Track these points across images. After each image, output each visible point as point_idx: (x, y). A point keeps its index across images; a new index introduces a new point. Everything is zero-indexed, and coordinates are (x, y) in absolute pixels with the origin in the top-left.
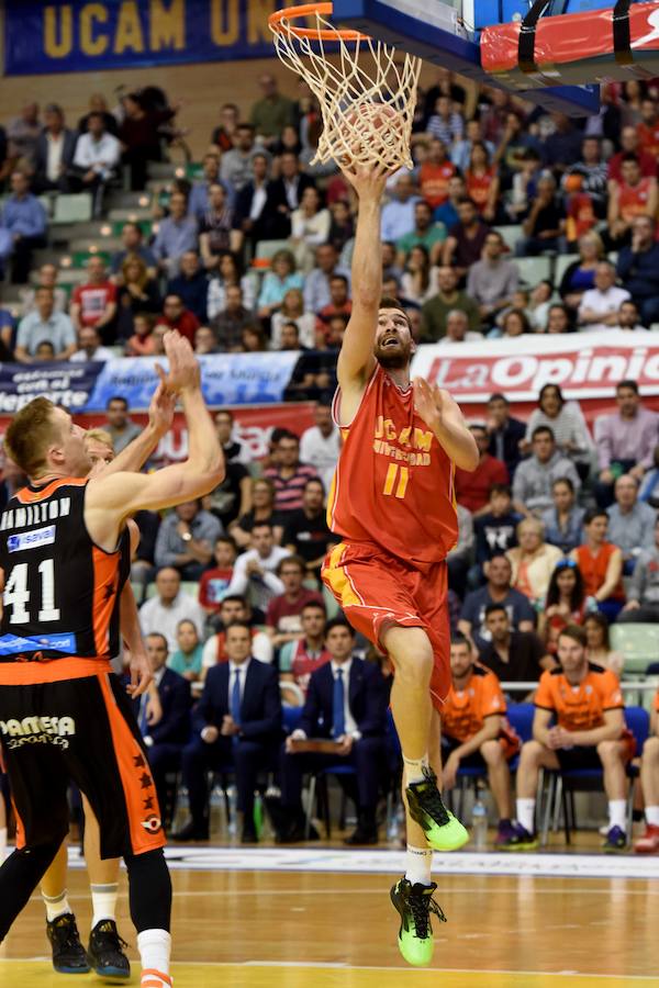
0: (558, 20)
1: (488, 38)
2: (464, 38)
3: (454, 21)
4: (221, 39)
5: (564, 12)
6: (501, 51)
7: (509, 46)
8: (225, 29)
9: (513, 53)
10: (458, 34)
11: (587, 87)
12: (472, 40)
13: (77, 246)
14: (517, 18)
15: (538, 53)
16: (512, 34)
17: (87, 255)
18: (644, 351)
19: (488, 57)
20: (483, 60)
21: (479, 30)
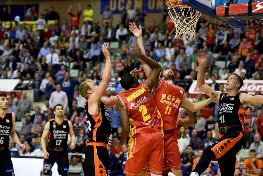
0: (235, 5)
1: (218, 8)
2: (212, 8)
3: (210, 4)
4: (150, 8)
5: (236, 3)
6: (221, 12)
7: (222, 10)
8: (151, 5)
9: (223, 12)
10: (211, 7)
11: (240, 21)
12: (214, 9)
13: (115, 54)
14: (225, 4)
15: (230, 12)
16: (224, 8)
17: (117, 56)
18: (247, 84)
19: (218, 13)
20: (216, 14)
21: (216, 6)
